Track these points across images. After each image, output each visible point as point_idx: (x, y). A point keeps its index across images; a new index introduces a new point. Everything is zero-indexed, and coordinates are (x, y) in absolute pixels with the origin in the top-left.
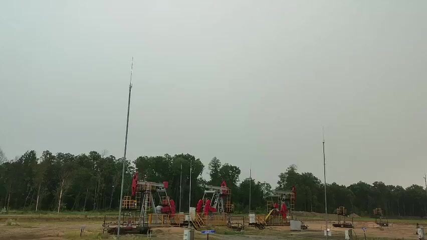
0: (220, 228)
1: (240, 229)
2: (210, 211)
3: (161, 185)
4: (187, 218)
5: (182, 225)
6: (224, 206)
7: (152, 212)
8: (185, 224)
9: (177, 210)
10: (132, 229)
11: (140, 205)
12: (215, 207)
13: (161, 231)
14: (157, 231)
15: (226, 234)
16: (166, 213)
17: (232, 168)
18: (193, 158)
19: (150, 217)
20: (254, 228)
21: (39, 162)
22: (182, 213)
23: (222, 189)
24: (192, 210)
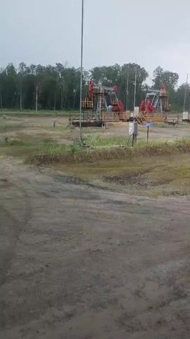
0: (158, 123)
1: (174, 124)
2: (151, 110)
3: (111, 89)
4: (132, 115)
5: (128, 121)
6: (163, 106)
7: (105, 111)
8: (131, 120)
9: (125, 110)
10: (90, 123)
11: (95, 105)
12: (155, 107)
13: (112, 125)
14: (109, 125)
15: (163, 127)
16: (116, 111)
17: (172, 74)
18: (139, 67)
19: (103, 114)
20: (186, 123)
21: (17, 72)
22: (128, 112)
23: (162, 92)
24: (137, 109)
